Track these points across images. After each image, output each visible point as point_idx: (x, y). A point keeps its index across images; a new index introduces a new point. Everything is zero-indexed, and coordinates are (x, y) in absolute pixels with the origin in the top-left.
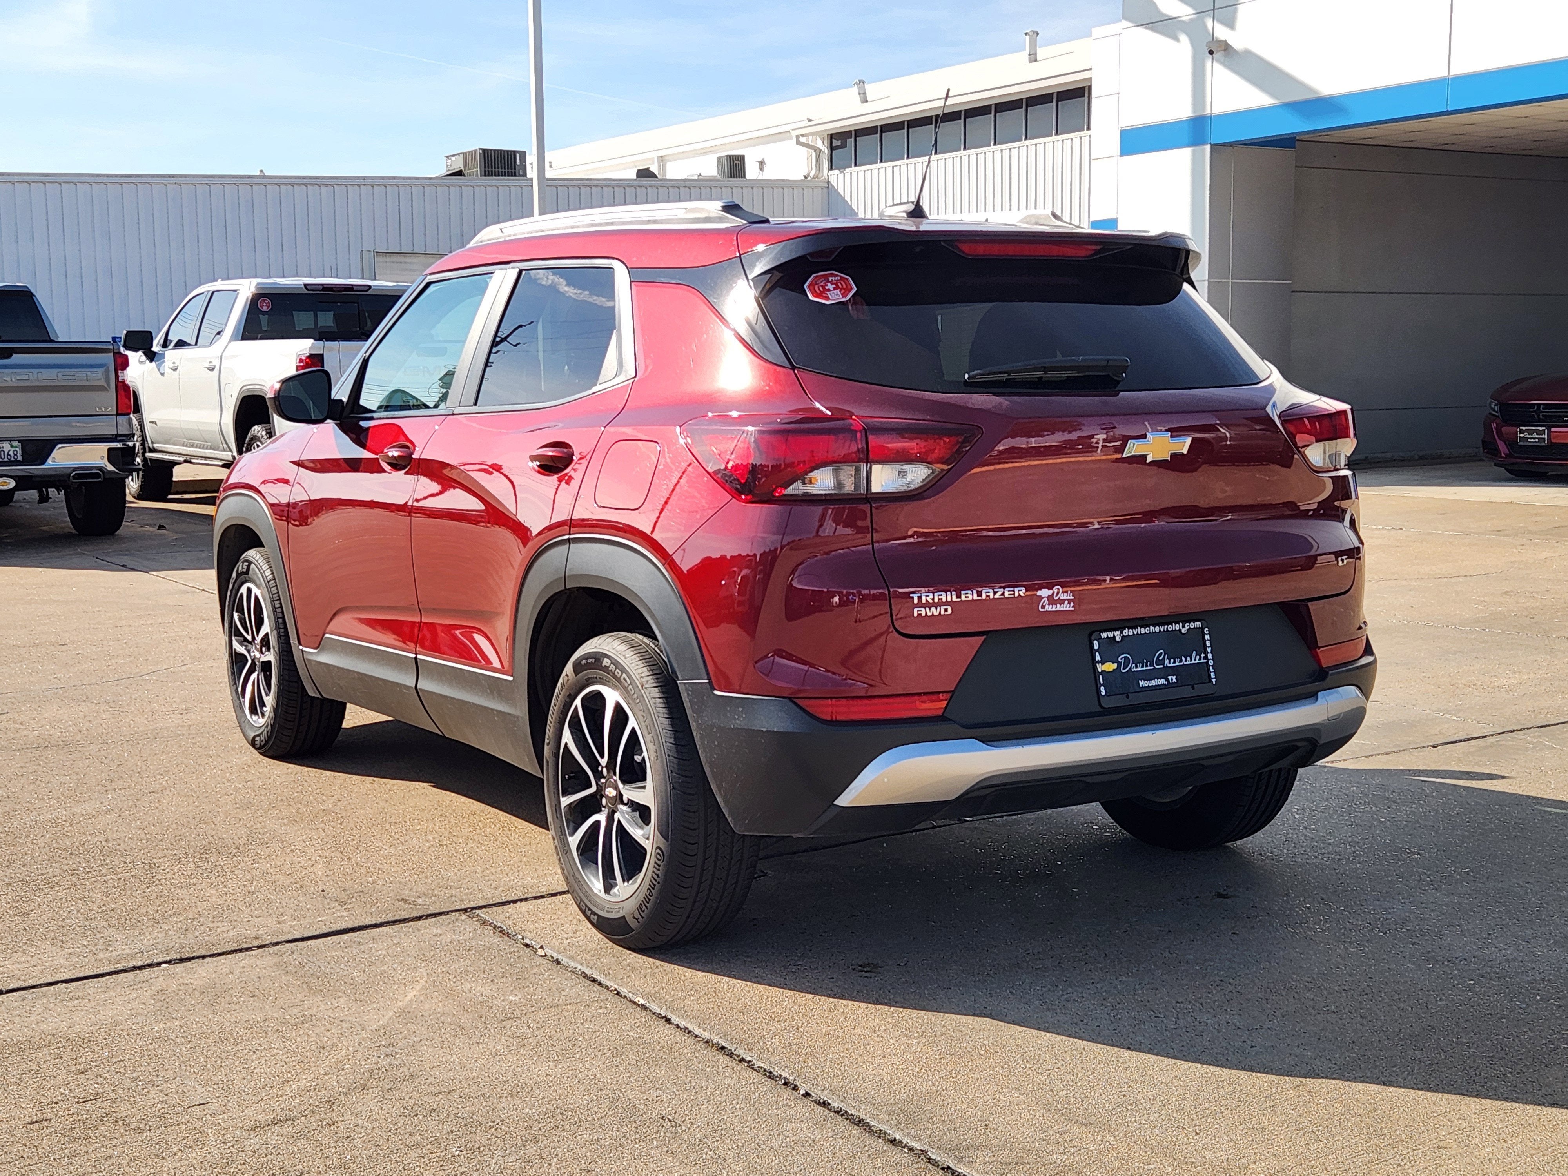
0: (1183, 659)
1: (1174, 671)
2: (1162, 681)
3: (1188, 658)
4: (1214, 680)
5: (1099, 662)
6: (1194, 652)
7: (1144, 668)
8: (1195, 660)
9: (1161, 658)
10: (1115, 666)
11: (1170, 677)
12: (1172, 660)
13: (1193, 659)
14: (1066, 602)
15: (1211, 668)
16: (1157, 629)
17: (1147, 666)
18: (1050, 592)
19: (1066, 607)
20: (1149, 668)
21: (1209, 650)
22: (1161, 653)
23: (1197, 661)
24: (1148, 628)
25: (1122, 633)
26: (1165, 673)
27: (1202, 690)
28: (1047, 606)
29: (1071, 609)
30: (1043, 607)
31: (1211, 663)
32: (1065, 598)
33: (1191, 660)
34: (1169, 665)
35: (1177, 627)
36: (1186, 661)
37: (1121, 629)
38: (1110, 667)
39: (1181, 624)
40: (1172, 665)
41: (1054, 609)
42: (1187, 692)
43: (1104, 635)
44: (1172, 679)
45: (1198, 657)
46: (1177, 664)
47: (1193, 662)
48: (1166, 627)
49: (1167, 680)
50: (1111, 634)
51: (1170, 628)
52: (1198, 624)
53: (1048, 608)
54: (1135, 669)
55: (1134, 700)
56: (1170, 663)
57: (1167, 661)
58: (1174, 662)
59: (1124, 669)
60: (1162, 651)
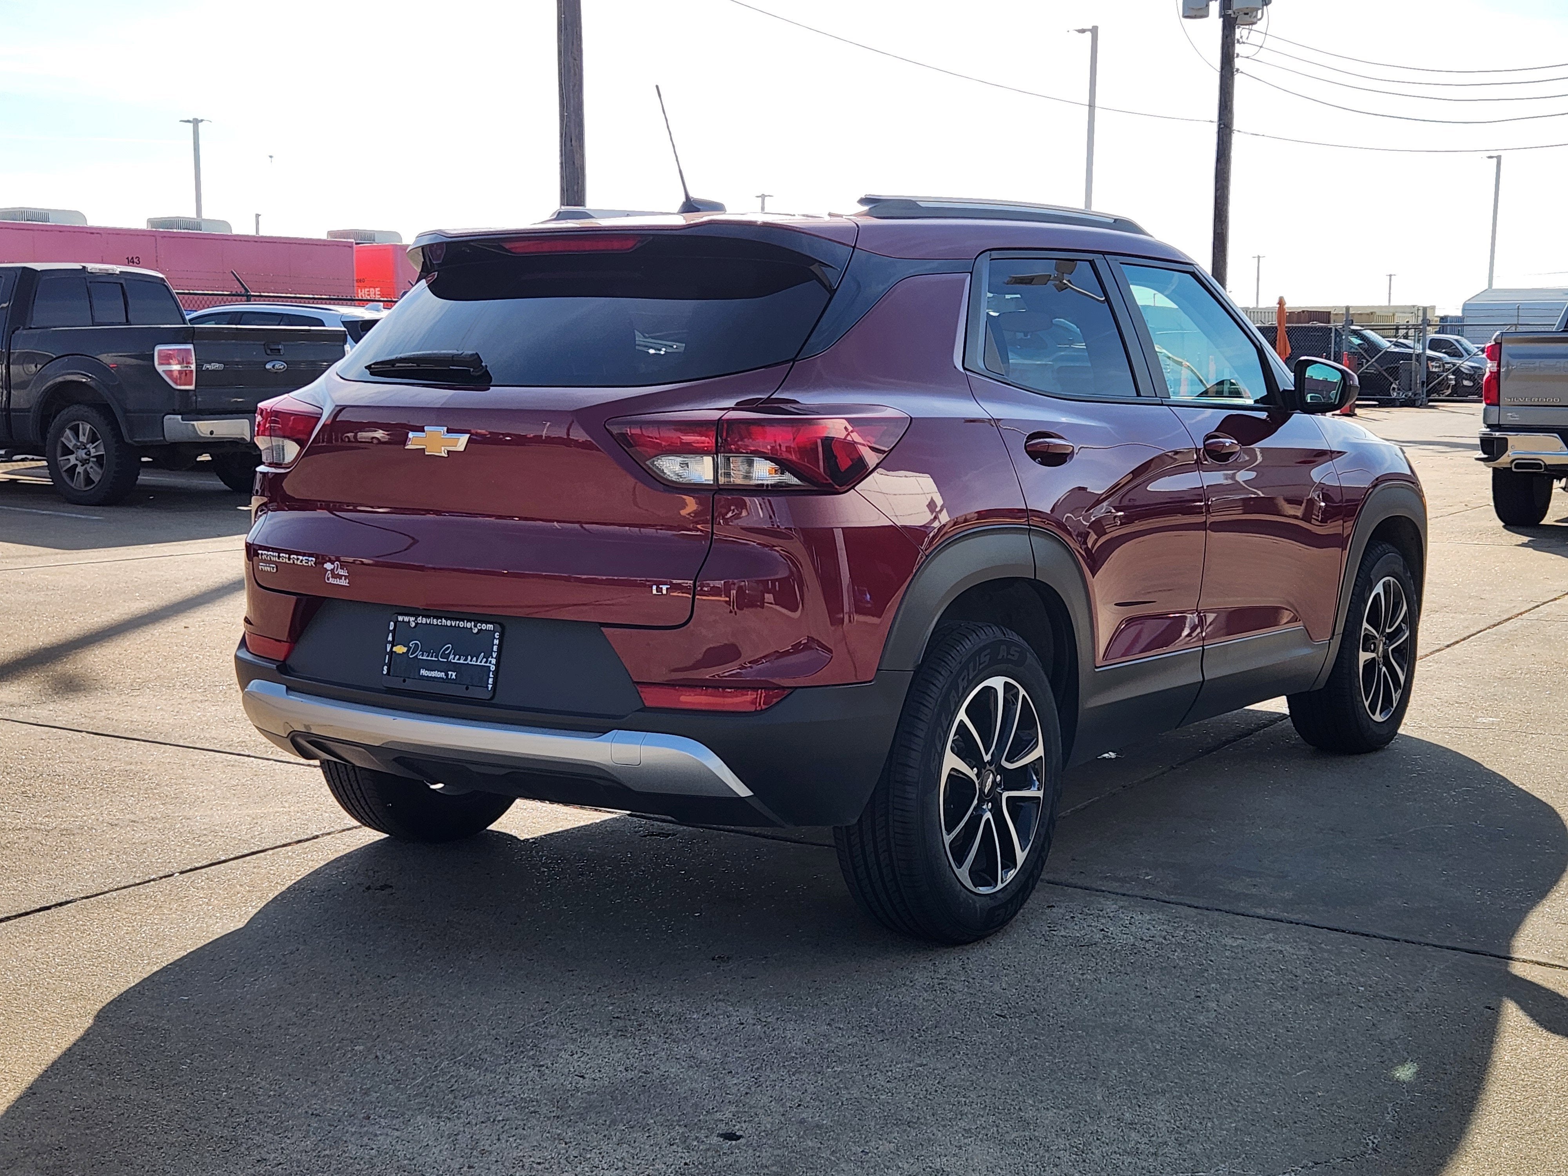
0: (469, 658)
1: (456, 667)
2: (442, 675)
3: (475, 659)
4: (490, 686)
5: (389, 642)
6: (483, 654)
7: (429, 658)
8: (481, 662)
9: (447, 652)
10: (405, 650)
11: (450, 673)
12: (457, 657)
13: (479, 661)
14: (343, 578)
15: (491, 673)
16: (449, 623)
17: (432, 657)
18: (332, 567)
19: (344, 582)
20: (434, 659)
21: (494, 655)
22: (449, 647)
23: (483, 664)
24: (440, 620)
25: (416, 619)
26: (448, 667)
27: (473, 692)
28: (331, 579)
29: (347, 585)
30: (328, 579)
31: (493, 668)
32: (342, 573)
33: (477, 662)
34: (452, 661)
35: (469, 625)
36: (471, 661)
37: (416, 616)
38: (400, 649)
39: (473, 623)
40: (455, 661)
41: (335, 583)
42: (460, 691)
43: (400, 618)
44: (452, 675)
45: (485, 660)
46: (461, 661)
47: (478, 663)
48: (458, 622)
49: (447, 675)
50: (406, 619)
51: (462, 624)
52: (490, 627)
53: (332, 581)
54: (420, 657)
55: (410, 685)
56: (454, 659)
57: (452, 656)
58: (459, 659)
59: (411, 655)
60: (450, 645)
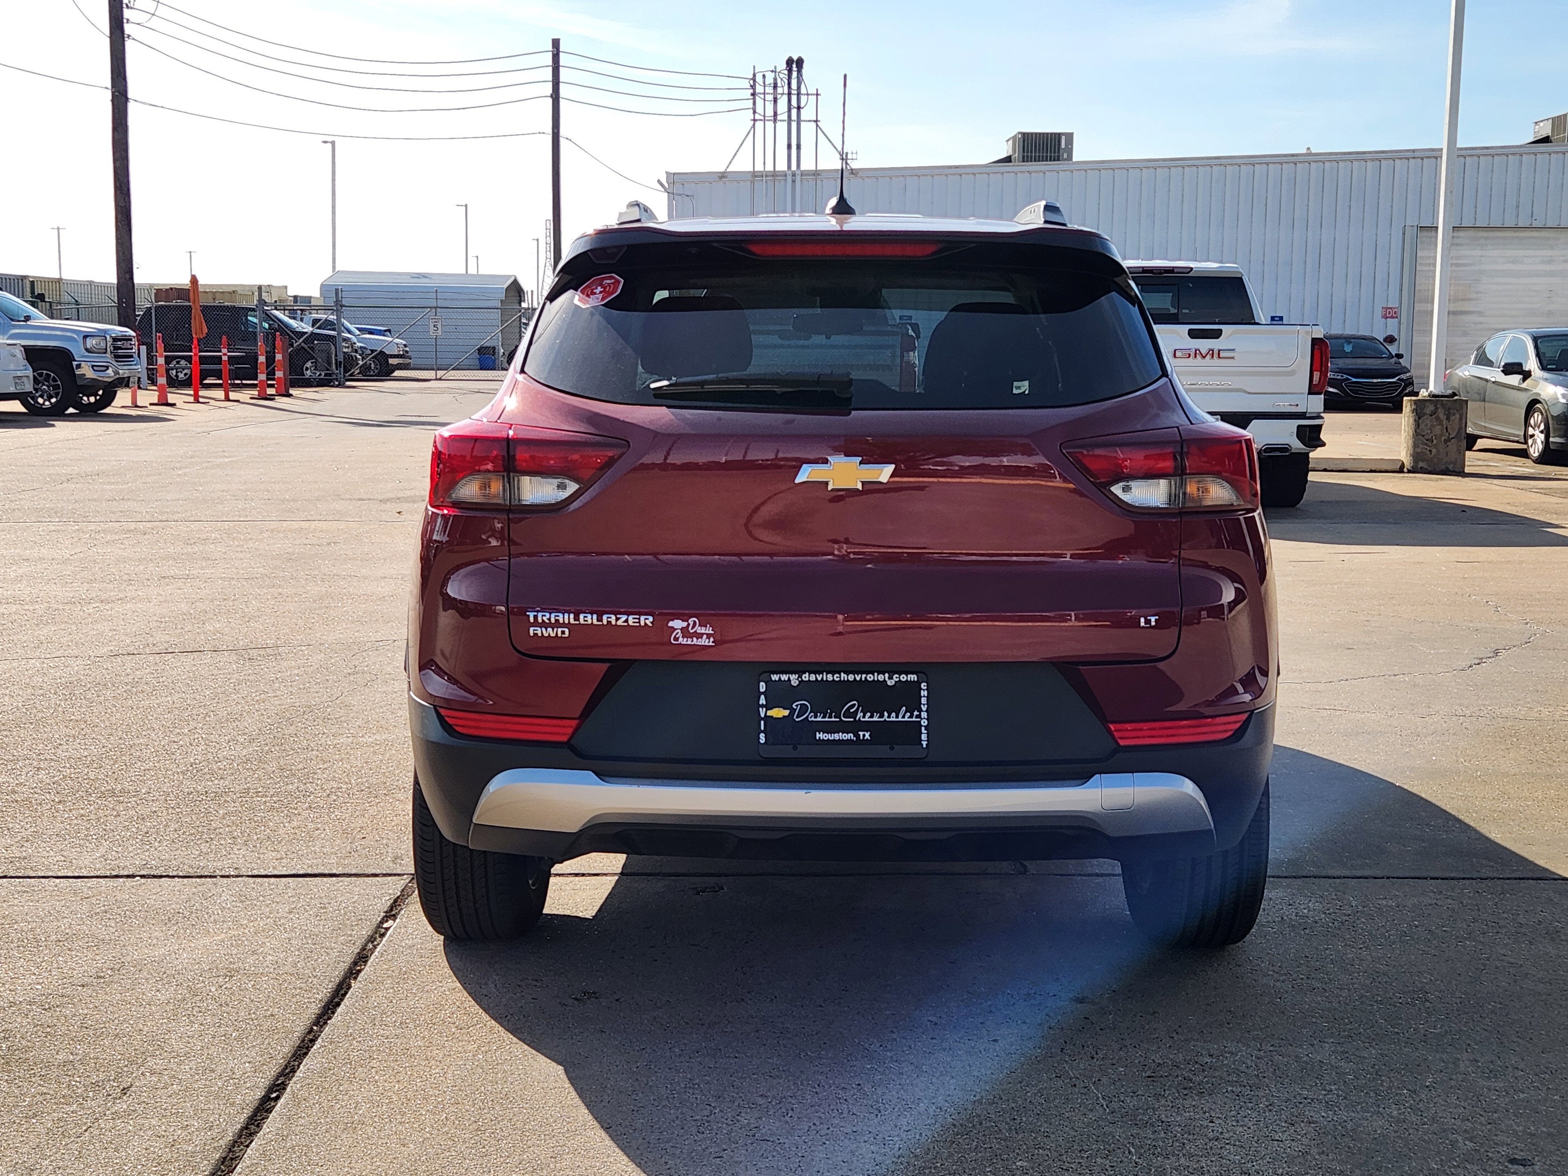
0: (886, 714)
1: (868, 726)
2: (850, 736)
3: (893, 714)
4: (924, 744)
5: (762, 706)
6: (904, 708)
7: (827, 719)
8: (904, 717)
9: (852, 711)
10: (786, 713)
11: (861, 733)
12: (869, 714)
13: (900, 716)
14: (705, 636)
15: (923, 728)
16: (851, 677)
17: (830, 717)
18: (685, 624)
19: (704, 641)
20: (833, 719)
21: (924, 708)
22: (855, 704)
23: (906, 719)
24: (837, 675)
25: (800, 676)
26: (855, 727)
27: (902, 751)
28: (681, 639)
29: (711, 644)
30: (676, 639)
31: (924, 723)
32: (703, 631)
33: (897, 717)
34: (862, 719)
35: (881, 678)
36: (889, 717)
37: (800, 673)
38: (778, 713)
39: (887, 675)
40: (866, 719)
41: (689, 642)
42: (882, 751)
43: (775, 677)
44: (864, 735)
45: (908, 714)
46: (875, 719)
47: (900, 719)
48: (864, 676)
49: (857, 736)
50: (784, 677)
51: (870, 677)
52: (913, 677)
53: (682, 641)
54: (813, 719)
55: (804, 752)
56: (864, 717)
57: (860, 715)
58: (872, 716)
59: (797, 717)
60: (855, 702)
